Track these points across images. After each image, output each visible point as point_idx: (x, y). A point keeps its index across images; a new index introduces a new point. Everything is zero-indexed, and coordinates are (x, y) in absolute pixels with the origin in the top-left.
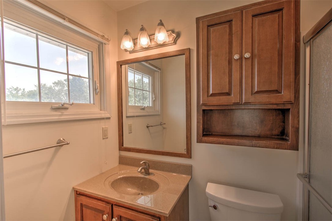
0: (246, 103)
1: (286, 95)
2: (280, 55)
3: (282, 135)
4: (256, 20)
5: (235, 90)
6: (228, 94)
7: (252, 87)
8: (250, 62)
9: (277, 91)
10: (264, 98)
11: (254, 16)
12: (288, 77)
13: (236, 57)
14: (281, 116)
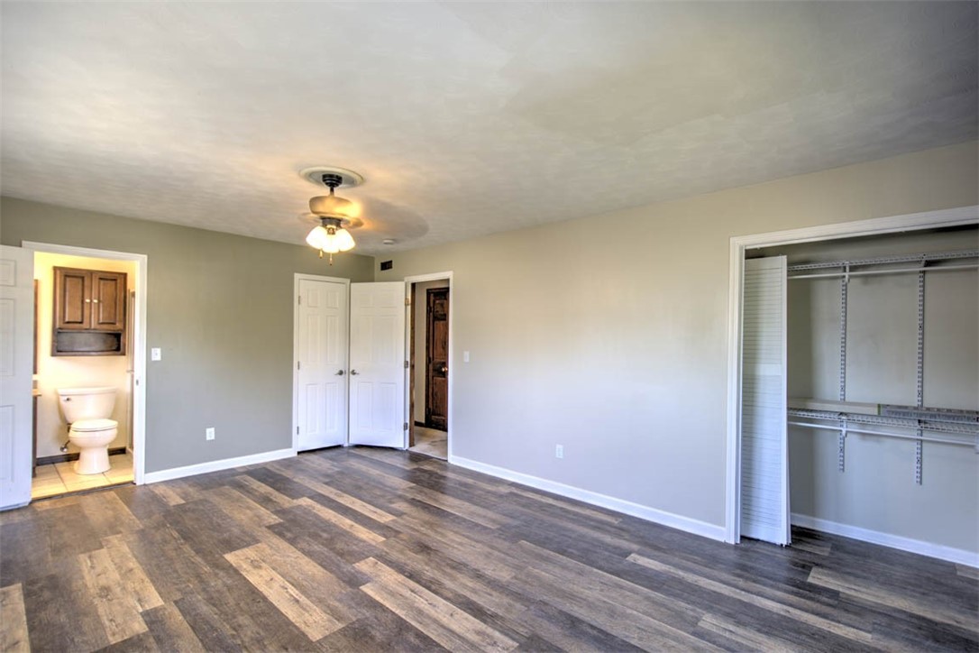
0: (94, 329)
1: (119, 326)
2: (116, 303)
3: (118, 349)
4: (102, 282)
5: (86, 320)
6: (81, 323)
7: (99, 319)
8: (97, 306)
9: (114, 324)
10: (105, 327)
11: (101, 279)
12: (119, 317)
13: (88, 301)
14: (116, 339)
